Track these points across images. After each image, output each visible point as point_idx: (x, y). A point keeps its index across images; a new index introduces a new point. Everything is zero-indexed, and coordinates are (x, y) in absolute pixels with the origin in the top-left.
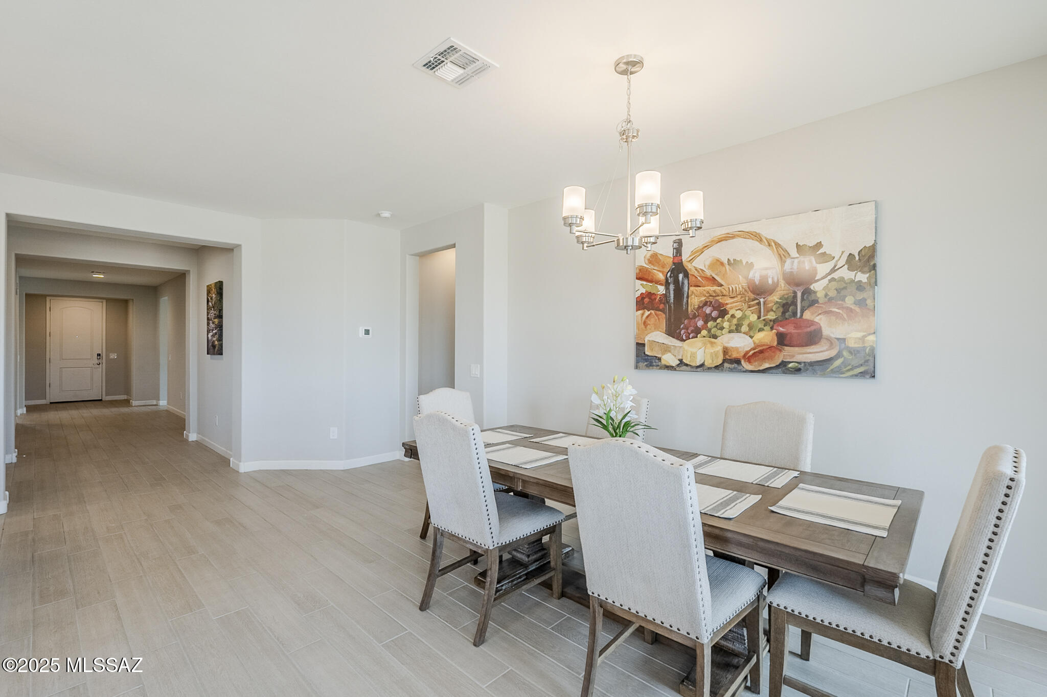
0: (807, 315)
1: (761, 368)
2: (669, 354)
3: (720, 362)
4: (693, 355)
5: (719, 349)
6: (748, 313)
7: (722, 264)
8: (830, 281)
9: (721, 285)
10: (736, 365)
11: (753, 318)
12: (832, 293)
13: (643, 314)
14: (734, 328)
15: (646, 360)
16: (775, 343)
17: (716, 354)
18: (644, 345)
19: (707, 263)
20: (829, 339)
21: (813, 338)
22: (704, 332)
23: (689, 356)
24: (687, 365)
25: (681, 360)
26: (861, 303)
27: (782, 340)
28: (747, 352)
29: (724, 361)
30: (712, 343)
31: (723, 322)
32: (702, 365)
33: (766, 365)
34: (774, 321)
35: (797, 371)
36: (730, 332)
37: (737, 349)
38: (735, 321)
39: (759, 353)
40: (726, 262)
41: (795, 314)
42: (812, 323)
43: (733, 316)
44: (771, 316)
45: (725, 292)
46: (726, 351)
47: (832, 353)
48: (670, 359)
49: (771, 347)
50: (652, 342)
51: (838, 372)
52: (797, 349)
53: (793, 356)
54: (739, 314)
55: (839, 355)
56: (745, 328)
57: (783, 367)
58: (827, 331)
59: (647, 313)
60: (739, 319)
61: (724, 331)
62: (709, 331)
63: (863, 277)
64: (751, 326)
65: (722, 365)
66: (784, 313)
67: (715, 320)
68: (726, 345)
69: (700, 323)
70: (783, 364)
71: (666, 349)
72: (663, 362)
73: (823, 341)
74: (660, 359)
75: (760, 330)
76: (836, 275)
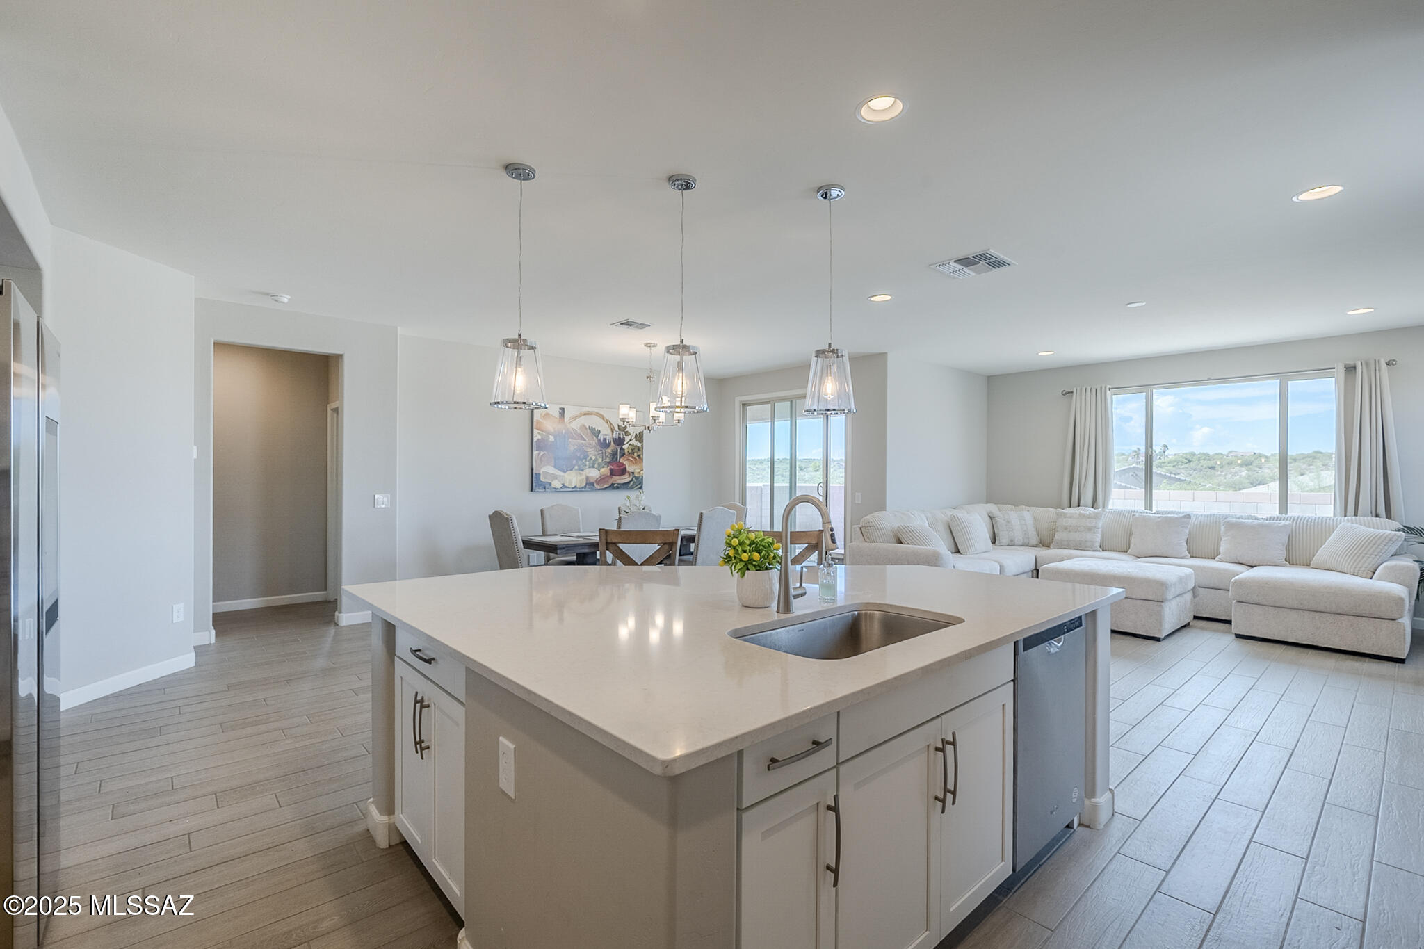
0: (621, 461)
1: (604, 487)
2: (556, 481)
3: (584, 484)
4: (570, 482)
5: (584, 477)
6: (598, 457)
7: (586, 428)
8: (630, 444)
9: (585, 440)
10: (592, 486)
11: (600, 460)
12: (630, 451)
13: (539, 454)
14: (591, 465)
15: (541, 485)
16: (609, 474)
17: (583, 480)
18: (540, 474)
19: (579, 426)
20: (629, 472)
21: (623, 471)
22: (576, 467)
23: (568, 481)
24: (567, 487)
25: (563, 485)
26: (639, 456)
27: (612, 473)
28: (597, 479)
29: (586, 484)
30: (580, 474)
31: (586, 461)
32: (575, 487)
33: (606, 486)
34: (609, 462)
35: (617, 488)
36: (590, 467)
37: (592, 477)
38: (592, 462)
39: (602, 480)
40: (587, 427)
41: (617, 460)
42: (623, 464)
43: (591, 459)
44: (608, 460)
45: (587, 445)
46: (587, 478)
47: (630, 479)
48: (557, 484)
49: (608, 476)
50: (545, 473)
51: (631, 488)
52: (617, 477)
53: (616, 481)
54: (594, 458)
55: (632, 480)
56: (596, 466)
57: (612, 487)
58: (628, 469)
59: (542, 453)
60: (594, 461)
61: (587, 467)
62: (579, 466)
63: (639, 445)
64: (599, 465)
65: (585, 486)
66: (613, 459)
67: (582, 460)
68: (588, 475)
69: (574, 462)
70: (613, 485)
71: (555, 477)
72: (552, 486)
73: (627, 474)
74: (550, 484)
75: (603, 467)
76: (631, 442)
